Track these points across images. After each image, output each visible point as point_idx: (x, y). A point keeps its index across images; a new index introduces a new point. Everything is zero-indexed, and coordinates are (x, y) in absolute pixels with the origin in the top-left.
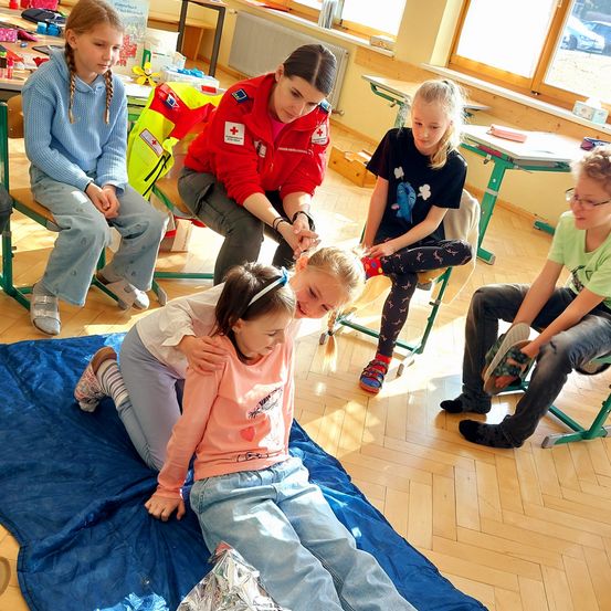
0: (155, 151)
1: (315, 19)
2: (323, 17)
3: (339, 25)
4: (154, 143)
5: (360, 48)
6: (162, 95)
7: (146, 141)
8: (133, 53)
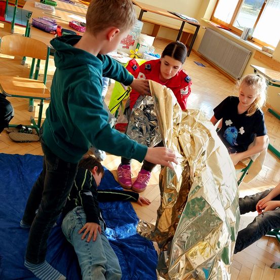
0: (124, 87)
1: (240, 35)
2: (244, 34)
3: (251, 39)
5: (258, 51)
8: (133, 44)
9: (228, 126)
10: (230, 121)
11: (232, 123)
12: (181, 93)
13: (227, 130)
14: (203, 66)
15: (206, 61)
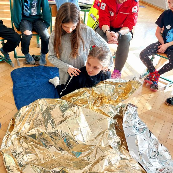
0: (94, 20)
4: (94, 17)
6: (96, 3)
7: (91, 17)
9: (169, 30)
10: (169, 25)
11: (171, 26)
12: (133, 12)
13: (169, 32)
14: (144, 7)
15: (145, 4)
